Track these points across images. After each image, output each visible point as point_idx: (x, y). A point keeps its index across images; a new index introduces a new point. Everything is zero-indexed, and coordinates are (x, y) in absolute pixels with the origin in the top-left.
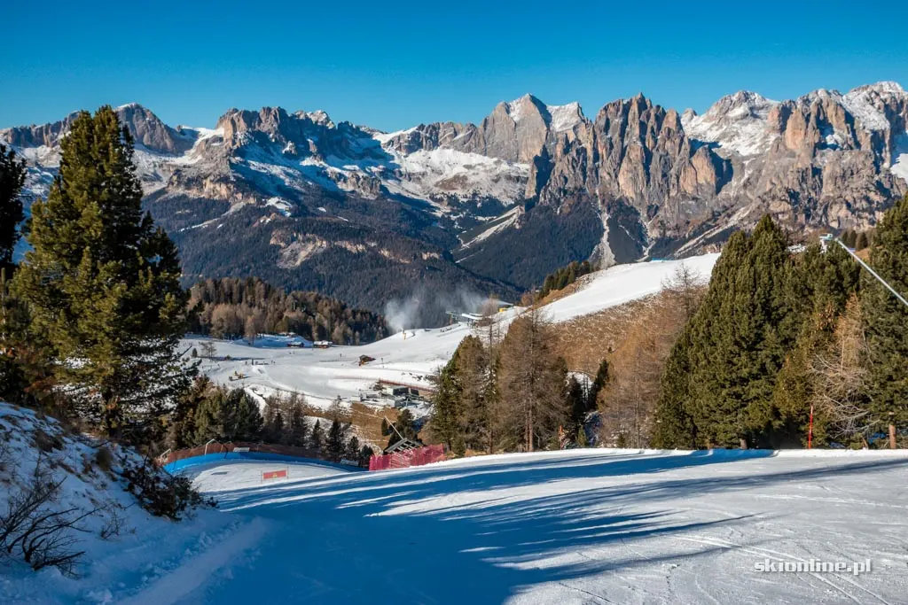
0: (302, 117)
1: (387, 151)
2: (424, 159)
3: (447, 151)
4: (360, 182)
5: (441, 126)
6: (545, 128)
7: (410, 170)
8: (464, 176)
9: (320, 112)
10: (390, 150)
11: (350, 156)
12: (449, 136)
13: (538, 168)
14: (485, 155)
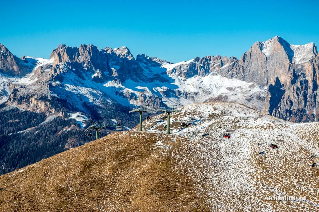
0: (109, 52)
1: (170, 76)
2: (198, 83)
3: (215, 77)
4: (146, 100)
5: (212, 59)
6: (288, 61)
7: (187, 90)
8: (225, 96)
9: (123, 47)
10: (173, 76)
11: (143, 80)
12: (217, 66)
13: (272, 94)
14: (244, 80)
